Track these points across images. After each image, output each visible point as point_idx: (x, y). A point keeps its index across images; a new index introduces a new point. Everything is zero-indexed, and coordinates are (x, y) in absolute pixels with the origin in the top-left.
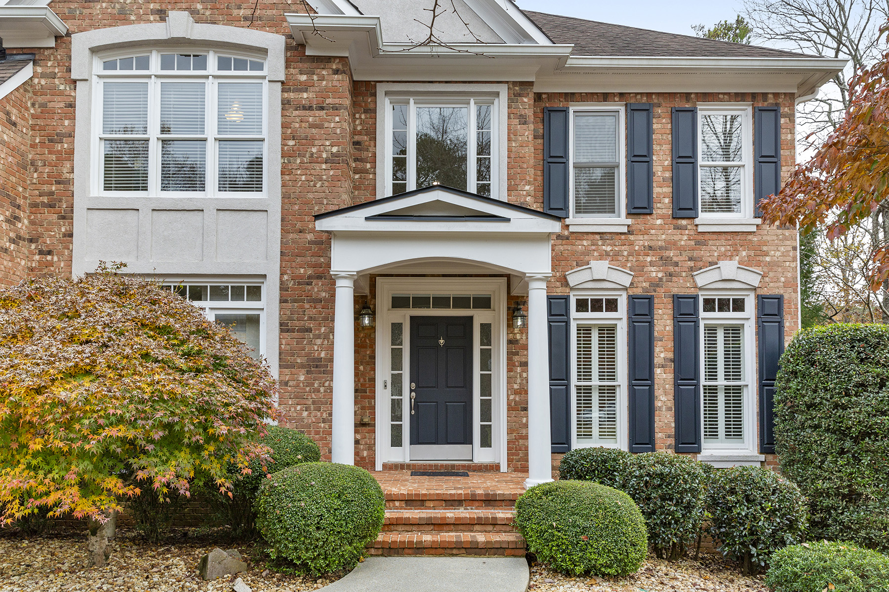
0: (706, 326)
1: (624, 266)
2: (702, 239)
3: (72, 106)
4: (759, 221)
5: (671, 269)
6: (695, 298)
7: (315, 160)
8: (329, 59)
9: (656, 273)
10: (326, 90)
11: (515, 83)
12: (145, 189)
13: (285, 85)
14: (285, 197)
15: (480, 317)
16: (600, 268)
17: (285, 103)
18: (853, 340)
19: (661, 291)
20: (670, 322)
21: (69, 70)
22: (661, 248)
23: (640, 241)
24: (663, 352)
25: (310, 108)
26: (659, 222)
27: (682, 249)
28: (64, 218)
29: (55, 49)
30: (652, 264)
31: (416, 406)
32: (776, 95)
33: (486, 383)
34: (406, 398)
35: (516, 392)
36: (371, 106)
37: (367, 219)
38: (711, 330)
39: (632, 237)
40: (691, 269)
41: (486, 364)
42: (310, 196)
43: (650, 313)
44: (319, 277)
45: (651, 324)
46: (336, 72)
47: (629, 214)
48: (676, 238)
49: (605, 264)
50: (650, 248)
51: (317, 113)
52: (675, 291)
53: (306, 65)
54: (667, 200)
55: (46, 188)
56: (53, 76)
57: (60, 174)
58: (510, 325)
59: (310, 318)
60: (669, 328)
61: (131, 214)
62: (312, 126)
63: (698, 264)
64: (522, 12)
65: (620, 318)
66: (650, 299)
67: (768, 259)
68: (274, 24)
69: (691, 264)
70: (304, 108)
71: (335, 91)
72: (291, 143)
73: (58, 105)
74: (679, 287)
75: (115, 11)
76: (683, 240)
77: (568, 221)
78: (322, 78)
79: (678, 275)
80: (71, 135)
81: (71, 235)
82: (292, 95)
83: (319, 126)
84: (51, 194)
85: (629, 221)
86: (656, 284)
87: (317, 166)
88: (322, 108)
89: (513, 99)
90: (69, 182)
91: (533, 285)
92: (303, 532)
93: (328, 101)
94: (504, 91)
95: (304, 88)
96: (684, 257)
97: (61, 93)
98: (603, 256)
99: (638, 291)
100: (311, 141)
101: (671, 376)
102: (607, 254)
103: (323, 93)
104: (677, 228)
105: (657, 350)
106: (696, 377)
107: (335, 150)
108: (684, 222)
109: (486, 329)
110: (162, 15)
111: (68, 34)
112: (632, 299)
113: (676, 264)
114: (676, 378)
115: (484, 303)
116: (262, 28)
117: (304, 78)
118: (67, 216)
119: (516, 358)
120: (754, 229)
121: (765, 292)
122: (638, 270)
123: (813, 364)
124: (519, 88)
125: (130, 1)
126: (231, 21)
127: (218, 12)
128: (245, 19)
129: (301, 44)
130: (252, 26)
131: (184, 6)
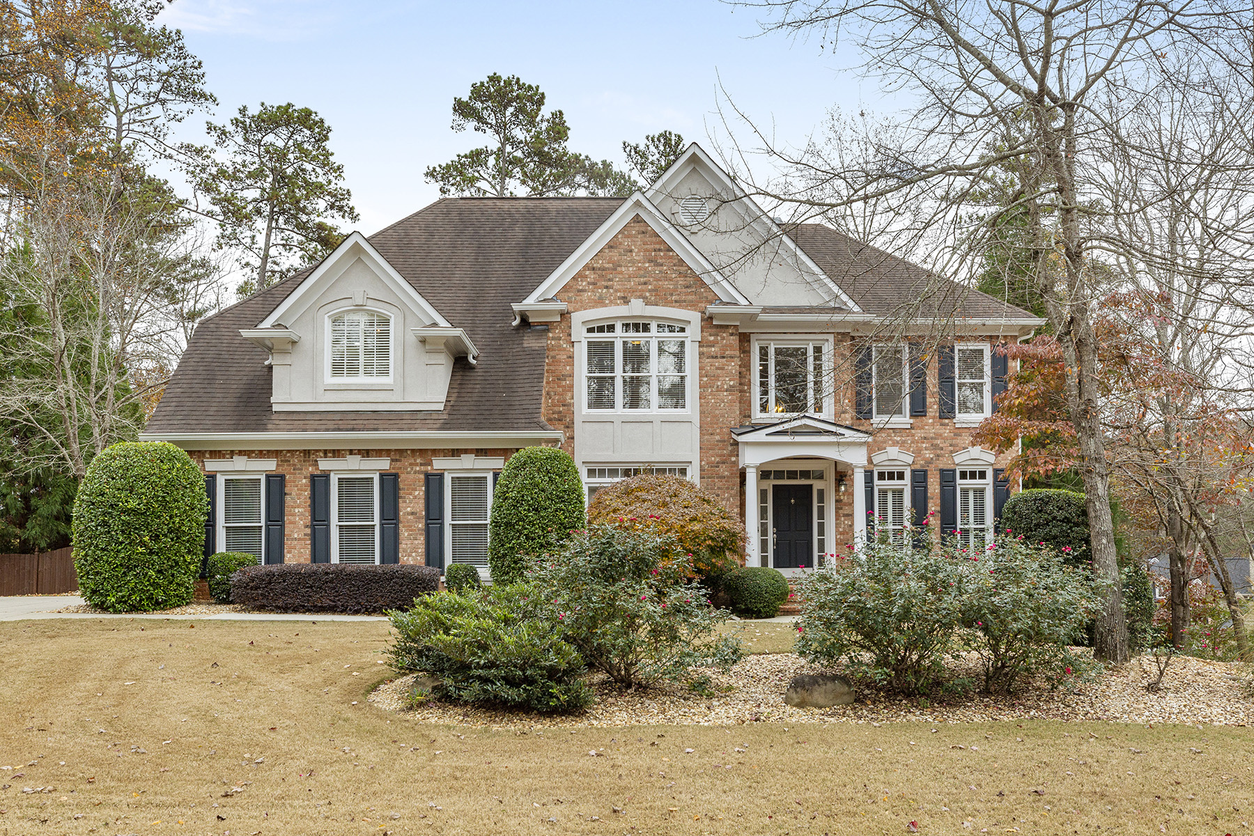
0: (962, 490)
1: (908, 450)
2: (958, 432)
3: (571, 357)
5: (939, 452)
6: (954, 471)
7: (719, 390)
8: (727, 327)
9: (929, 455)
10: (726, 345)
11: (838, 333)
12: (612, 407)
13: (701, 343)
14: (702, 413)
15: (817, 485)
16: (893, 452)
17: (701, 354)
18: (1035, 500)
19: (932, 467)
20: (938, 487)
21: (570, 335)
22: (932, 438)
23: (919, 434)
24: (933, 506)
25: (716, 357)
26: (931, 421)
27: (945, 439)
28: (568, 427)
29: (560, 322)
30: (926, 449)
31: (777, 544)
32: (1005, 337)
33: (821, 526)
34: (771, 537)
35: (841, 533)
36: (747, 349)
37: (765, 435)
38: (965, 492)
39: (913, 431)
40: (951, 452)
41: (821, 516)
42: (717, 412)
43: (925, 480)
44: (724, 463)
45: (926, 487)
46: (732, 334)
47: (912, 416)
48: (941, 431)
49: (896, 449)
50: (925, 438)
51: (721, 360)
52: (941, 466)
53: (714, 330)
54: (935, 407)
55: (556, 409)
56: (560, 339)
57: (565, 400)
58: (837, 490)
59: (719, 488)
60: (938, 491)
61: (608, 426)
62: (717, 369)
63: (955, 448)
65: (906, 484)
66: (925, 472)
68: (692, 305)
69: (951, 448)
70: (713, 357)
71: (731, 346)
72: (705, 379)
73: (563, 357)
74: (944, 464)
75: (597, 298)
76: (946, 432)
77: (872, 421)
78: (723, 338)
79: (943, 456)
80: (571, 376)
81: (573, 438)
82: (705, 349)
83: (722, 369)
84: (560, 412)
85: (911, 421)
86: (929, 462)
87: (721, 393)
88: (724, 357)
89: (838, 342)
90: (570, 405)
91: (856, 470)
92: (760, 594)
93: (727, 353)
94: (831, 338)
95: (712, 345)
96: (947, 444)
97: (564, 349)
98: (895, 444)
99: (918, 467)
100: (717, 377)
101: (939, 522)
102: (898, 442)
103: (724, 348)
104: (942, 425)
105: (930, 505)
106: (955, 522)
107: (732, 383)
108: (947, 421)
109: (821, 493)
110: (626, 301)
111: (568, 313)
112: (913, 471)
113: (942, 449)
114: (942, 524)
115: (820, 476)
116: (685, 308)
117: (712, 338)
118: (569, 426)
119: (841, 511)
121: (998, 466)
122: (918, 452)
123: (1015, 513)
124: (841, 337)
125: (605, 290)
126: (667, 303)
127: (659, 297)
128: (676, 301)
129: (711, 318)
130: (680, 307)
131: (638, 294)
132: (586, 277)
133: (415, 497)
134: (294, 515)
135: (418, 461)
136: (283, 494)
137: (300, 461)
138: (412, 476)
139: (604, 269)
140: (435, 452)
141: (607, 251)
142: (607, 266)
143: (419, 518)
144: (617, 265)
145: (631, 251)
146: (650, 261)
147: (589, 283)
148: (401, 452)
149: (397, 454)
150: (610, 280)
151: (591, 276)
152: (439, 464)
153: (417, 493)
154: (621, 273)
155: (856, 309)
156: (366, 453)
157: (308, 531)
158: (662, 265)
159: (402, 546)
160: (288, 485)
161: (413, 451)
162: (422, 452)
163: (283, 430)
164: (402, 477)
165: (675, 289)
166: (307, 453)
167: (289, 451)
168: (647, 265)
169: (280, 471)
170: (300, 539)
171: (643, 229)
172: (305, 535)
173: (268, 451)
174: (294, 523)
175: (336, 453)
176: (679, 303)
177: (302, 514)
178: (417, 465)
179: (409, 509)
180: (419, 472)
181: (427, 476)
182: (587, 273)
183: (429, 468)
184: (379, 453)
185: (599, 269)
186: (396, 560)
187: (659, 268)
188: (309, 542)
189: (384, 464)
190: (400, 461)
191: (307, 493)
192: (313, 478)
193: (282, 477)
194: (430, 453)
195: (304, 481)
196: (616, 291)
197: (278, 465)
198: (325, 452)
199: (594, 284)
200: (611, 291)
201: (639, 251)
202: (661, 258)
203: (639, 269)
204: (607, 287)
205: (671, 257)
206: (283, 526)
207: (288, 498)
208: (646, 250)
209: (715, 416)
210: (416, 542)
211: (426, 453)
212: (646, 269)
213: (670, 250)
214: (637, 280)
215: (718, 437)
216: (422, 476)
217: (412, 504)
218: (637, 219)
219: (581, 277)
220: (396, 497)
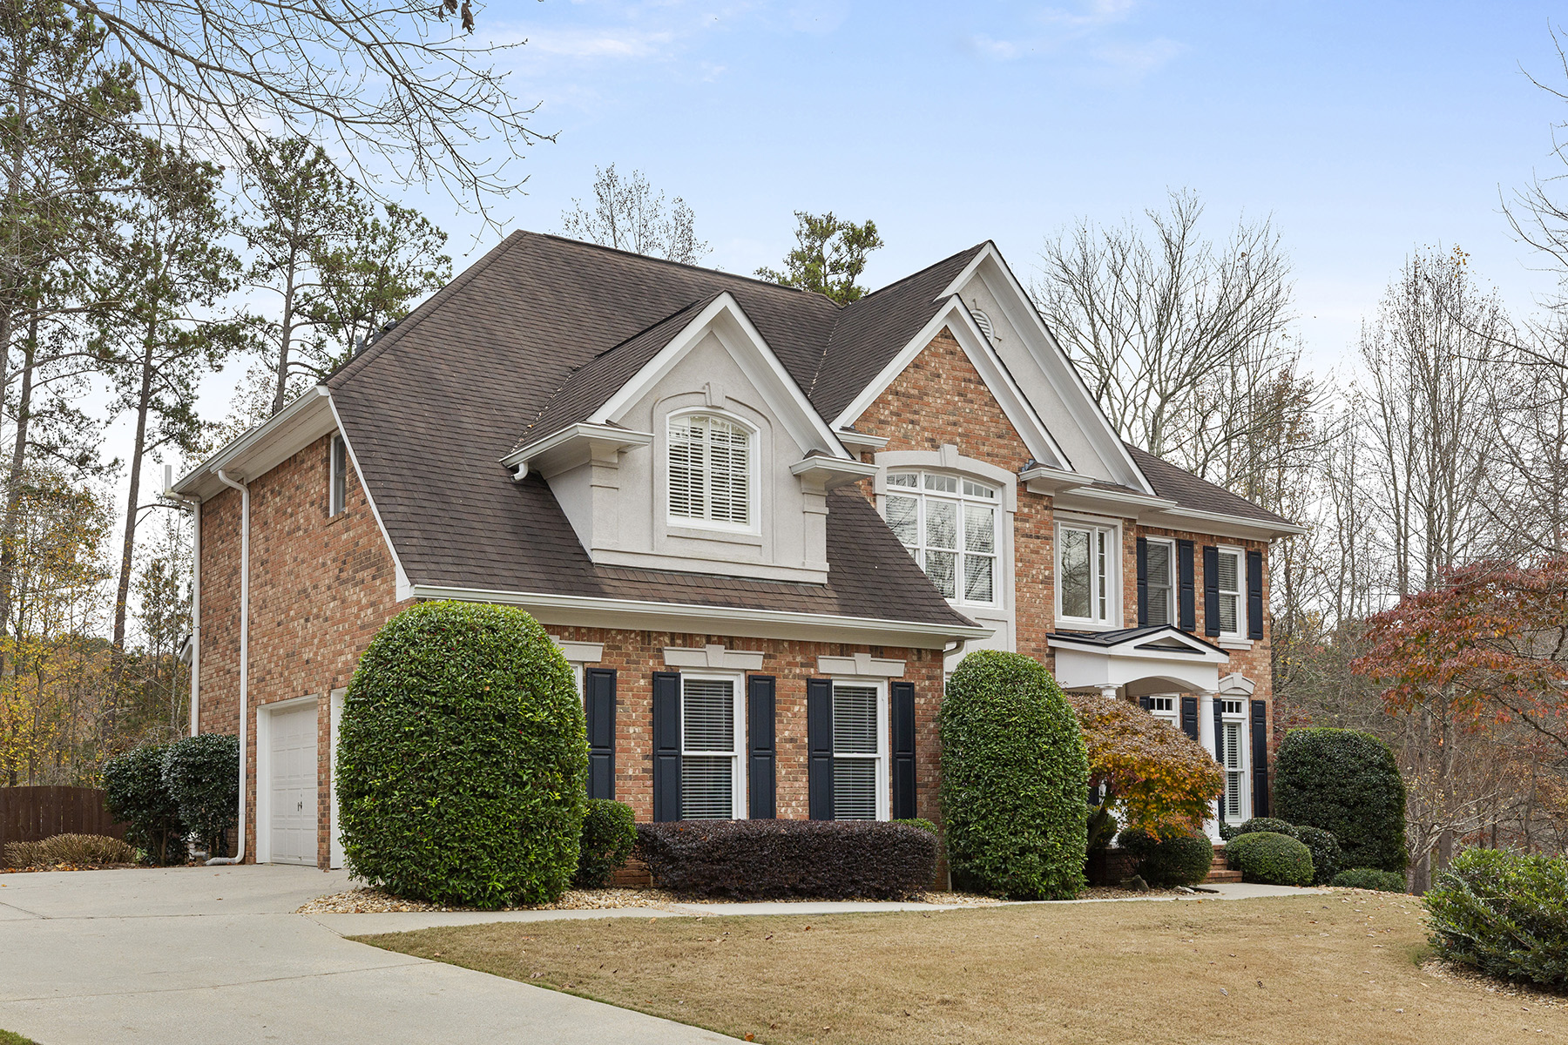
4: (1252, 642)
6: (1219, 701)
8: (1042, 496)
10: (1040, 522)
11: (1128, 520)
13: (1018, 517)
14: (1017, 610)
17: (1016, 531)
21: (871, 484)
25: (1031, 536)
32: (1258, 545)
37: (1135, 648)
42: (1033, 610)
43: (1195, 712)
46: (1046, 508)
51: (1035, 541)
53: (1029, 500)
54: (1202, 620)
62: (1032, 552)
64: (1122, 442)
65: (1177, 715)
66: (1195, 701)
67: (1256, 672)
68: (1004, 462)
70: (1027, 536)
71: (1045, 524)
72: (1021, 565)
75: (901, 436)
78: (1037, 512)
82: (1020, 525)
83: (1037, 552)
87: (1036, 586)
88: (1038, 537)
93: (1042, 532)
94: (1119, 523)
95: (1027, 519)
100: (1032, 564)
103: (1038, 525)
107: (1046, 574)
110: (934, 444)
116: (998, 464)
117: (1027, 511)
120: (1249, 648)
121: (1254, 698)
124: (1130, 525)
125: (910, 426)
126: (979, 455)
127: (970, 446)
128: (988, 455)
129: (1025, 483)
130: (992, 462)
131: (948, 437)
132: (889, 403)
133: (795, 715)
134: (627, 737)
135: (799, 659)
136: (612, 702)
137: (636, 649)
138: (790, 682)
139: (909, 396)
140: (820, 647)
141: (912, 370)
142: (912, 392)
143: (799, 747)
144: (923, 393)
145: (939, 376)
146: (960, 395)
147: (892, 413)
148: (776, 643)
149: (771, 646)
150: (916, 413)
151: (895, 404)
152: (828, 666)
153: (796, 709)
154: (928, 404)
155: (1150, 491)
156: (730, 643)
157: (649, 764)
158: (972, 402)
159: (779, 791)
160: (620, 687)
161: (791, 642)
162: (803, 645)
163: (624, 596)
164: (778, 681)
165: (987, 438)
166: (646, 636)
167: (620, 631)
168: (956, 399)
169: (608, 664)
170: (636, 778)
171: (951, 348)
172: (644, 770)
173: (589, 629)
174: (628, 750)
175: (688, 640)
176: (991, 457)
177: (639, 737)
178: (796, 665)
179: (787, 733)
180: (800, 677)
181: (810, 682)
182: (890, 397)
183: (812, 670)
184: (747, 644)
185: (904, 395)
186: (772, 813)
187: (970, 405)
188: (650, 783)
189: (754, 661)
190: (774, 657)
191: (647, 702)
192: (656, 678)
193: (612, 673)
194: (812, 648)
195: (642, 682)
196: (924, 429)
197: (604, 654)
198: (673, 636)
199: (898, 415)
200: (918, 428)
201: (948, 378)
202: (971, 392)
203: (948, 403)
204: (912, 422)
205: (982, 393)
206: (612, 756)
207: (619, 710)
208: (955, 378)
209: (1030, 616)
210: (797, 784)
211: (810, 648)
212: (955, 404)
213: (983, 383)
214: (945, 417)
215: (1033, 645)
216: (803, 683)
217: (792, 725)
218: (945, 333)
219: (883, 402)
220: (772, 715)
